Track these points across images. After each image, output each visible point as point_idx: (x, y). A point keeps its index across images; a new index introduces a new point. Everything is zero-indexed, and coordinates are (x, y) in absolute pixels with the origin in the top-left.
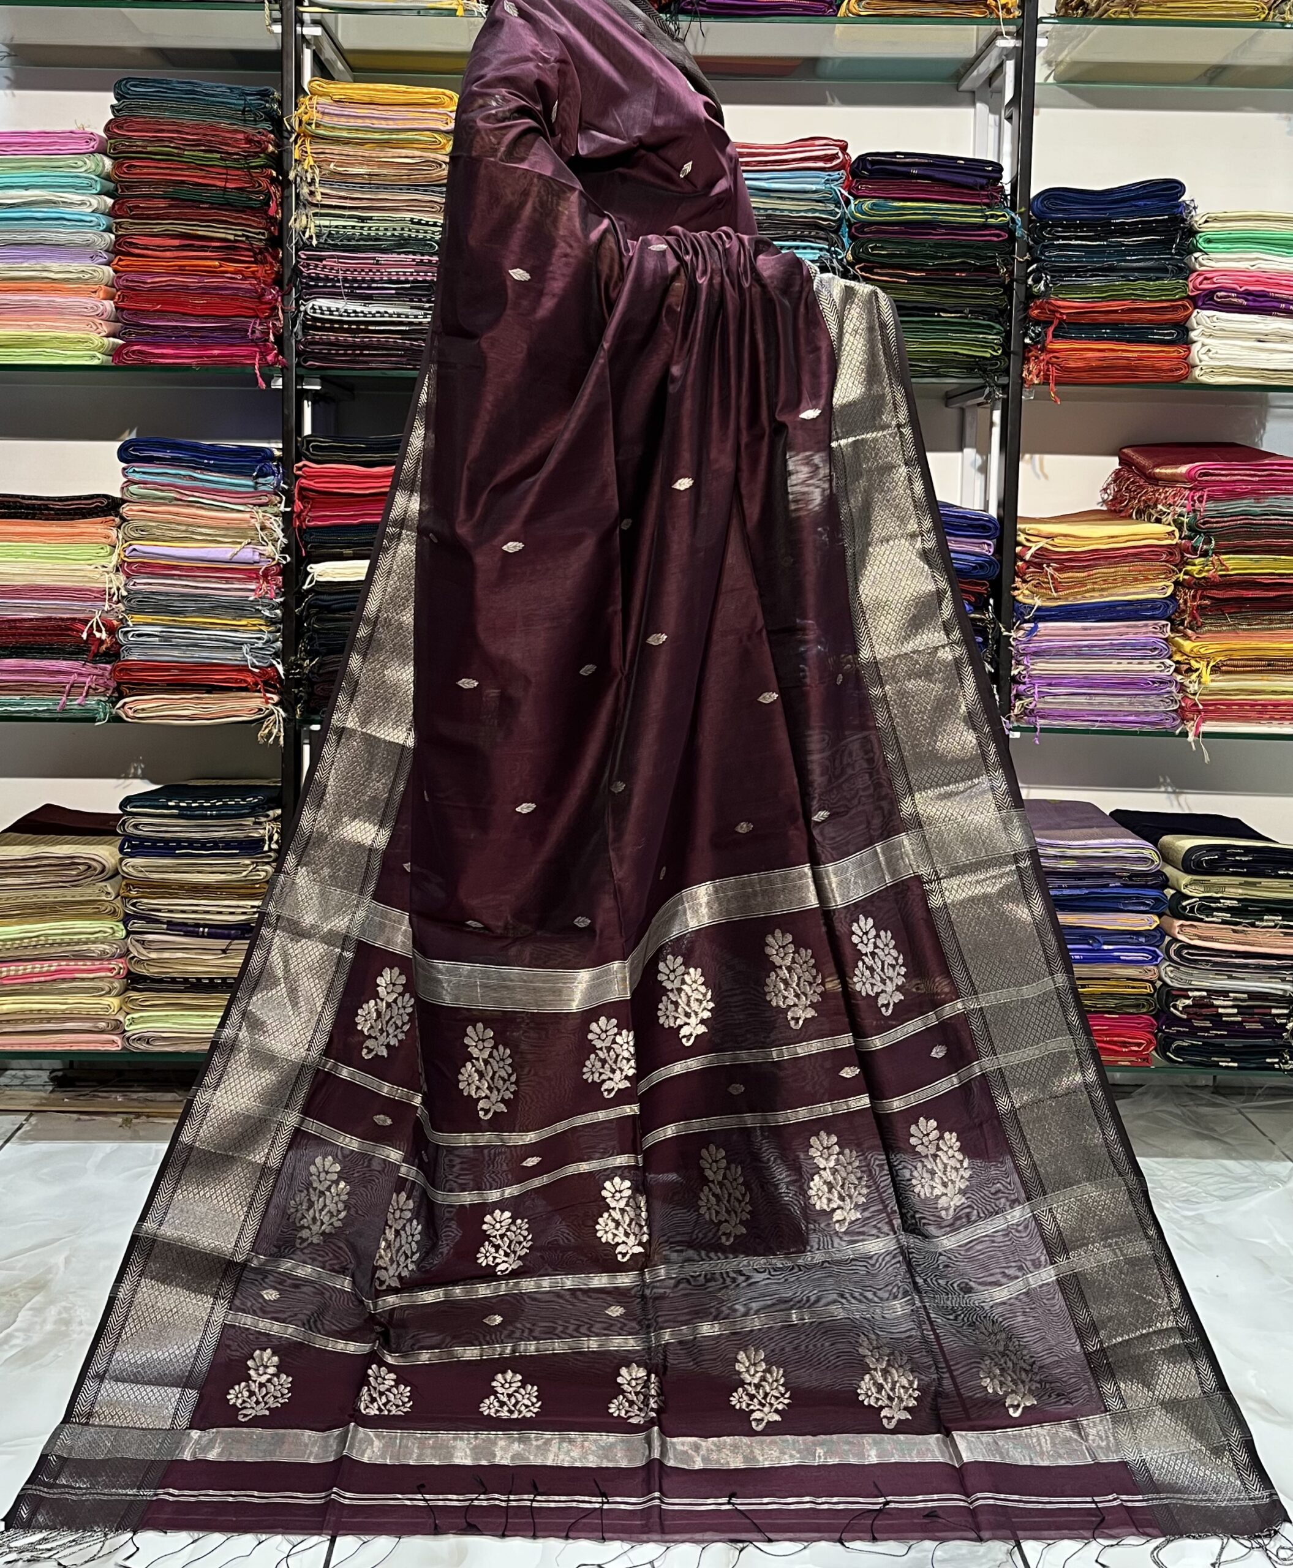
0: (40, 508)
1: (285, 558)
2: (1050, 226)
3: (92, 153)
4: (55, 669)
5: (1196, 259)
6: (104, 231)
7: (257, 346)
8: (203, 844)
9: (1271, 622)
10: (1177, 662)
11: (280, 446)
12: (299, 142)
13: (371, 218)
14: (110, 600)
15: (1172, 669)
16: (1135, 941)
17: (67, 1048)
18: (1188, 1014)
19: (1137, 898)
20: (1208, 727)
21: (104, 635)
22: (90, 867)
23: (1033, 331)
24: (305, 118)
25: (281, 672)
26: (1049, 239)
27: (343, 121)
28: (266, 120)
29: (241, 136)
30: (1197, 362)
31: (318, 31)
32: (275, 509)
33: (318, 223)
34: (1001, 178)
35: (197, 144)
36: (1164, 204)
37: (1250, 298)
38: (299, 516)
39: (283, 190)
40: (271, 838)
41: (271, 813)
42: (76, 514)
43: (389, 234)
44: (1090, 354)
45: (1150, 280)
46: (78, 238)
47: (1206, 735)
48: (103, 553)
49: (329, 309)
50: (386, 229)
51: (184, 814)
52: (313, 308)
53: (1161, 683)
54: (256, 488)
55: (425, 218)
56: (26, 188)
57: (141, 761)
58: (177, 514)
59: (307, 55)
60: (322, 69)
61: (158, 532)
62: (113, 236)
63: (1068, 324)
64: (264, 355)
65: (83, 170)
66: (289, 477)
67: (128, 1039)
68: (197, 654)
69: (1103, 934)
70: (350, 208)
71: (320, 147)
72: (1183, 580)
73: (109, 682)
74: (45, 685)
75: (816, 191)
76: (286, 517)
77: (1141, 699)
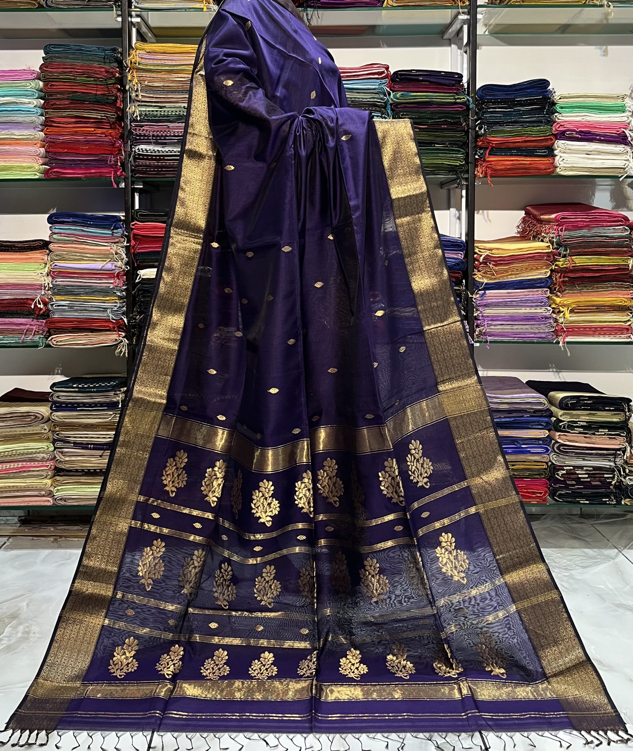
0: (11, 246)
1: (127, 268)
2: (486, 102)
3: (33, 79)
4: (19, 322)
5: (556, 116)
6: (40, 115)
7: (113, 168)
8: (90, 405)
9: (598, 288)
10: (553, 308)
11: (124, 214)
12: (131, 72)
13: (165, 107)
14: (45, 289)
15: (551, 311)
16: (537, 443)
17: (26, 504)
18: (564, 478)
19: (538, 422)
20: (568, 339)
21: (42, 306)
22: (36, 417)
23: (479, 152)
24: (133, 61)
25: (126, 322)
26: (486, 109)
27: (151, 62)
28: (115, 62)
29: (103, 70)
30: (558, 165)
31: (138, 20)
33: (140, 109)
34: (462, 80)
35: (83, 74)
36: (541, 91)
37: (582, 134)
38: (133, 248)
39: (123, 94)
41: (122, 389)
42: (28, 249)
43: (174, 114)
44: (507, 163)
45: (534, 127)
46: (28, 119)
47: (568, 343)
48: (41, 267)
49: (146, 150)
50: (172, 112)
51: (81, 391)
52: (138, 149)
53: (546, 318)
54: (113, 235)
56: (4, 96)
57: (59, 367)
58: (76, 248)
59: (134, 30)
60: (142, 37)
61: (67, 257)
62: (44, 118)
63: (495, 148)
64: (115, 172)
65: (29, 87)
66: (128, 229)
67: (56, 499)
68: (86, 314)
69: (522, 440)
70: (155, 102)
71: (141, 74)
72: (555, 269)
73: (44, 328)
74: (14, 330)
75: (375, 89)
76: (127, 248)
77: (537, 326)
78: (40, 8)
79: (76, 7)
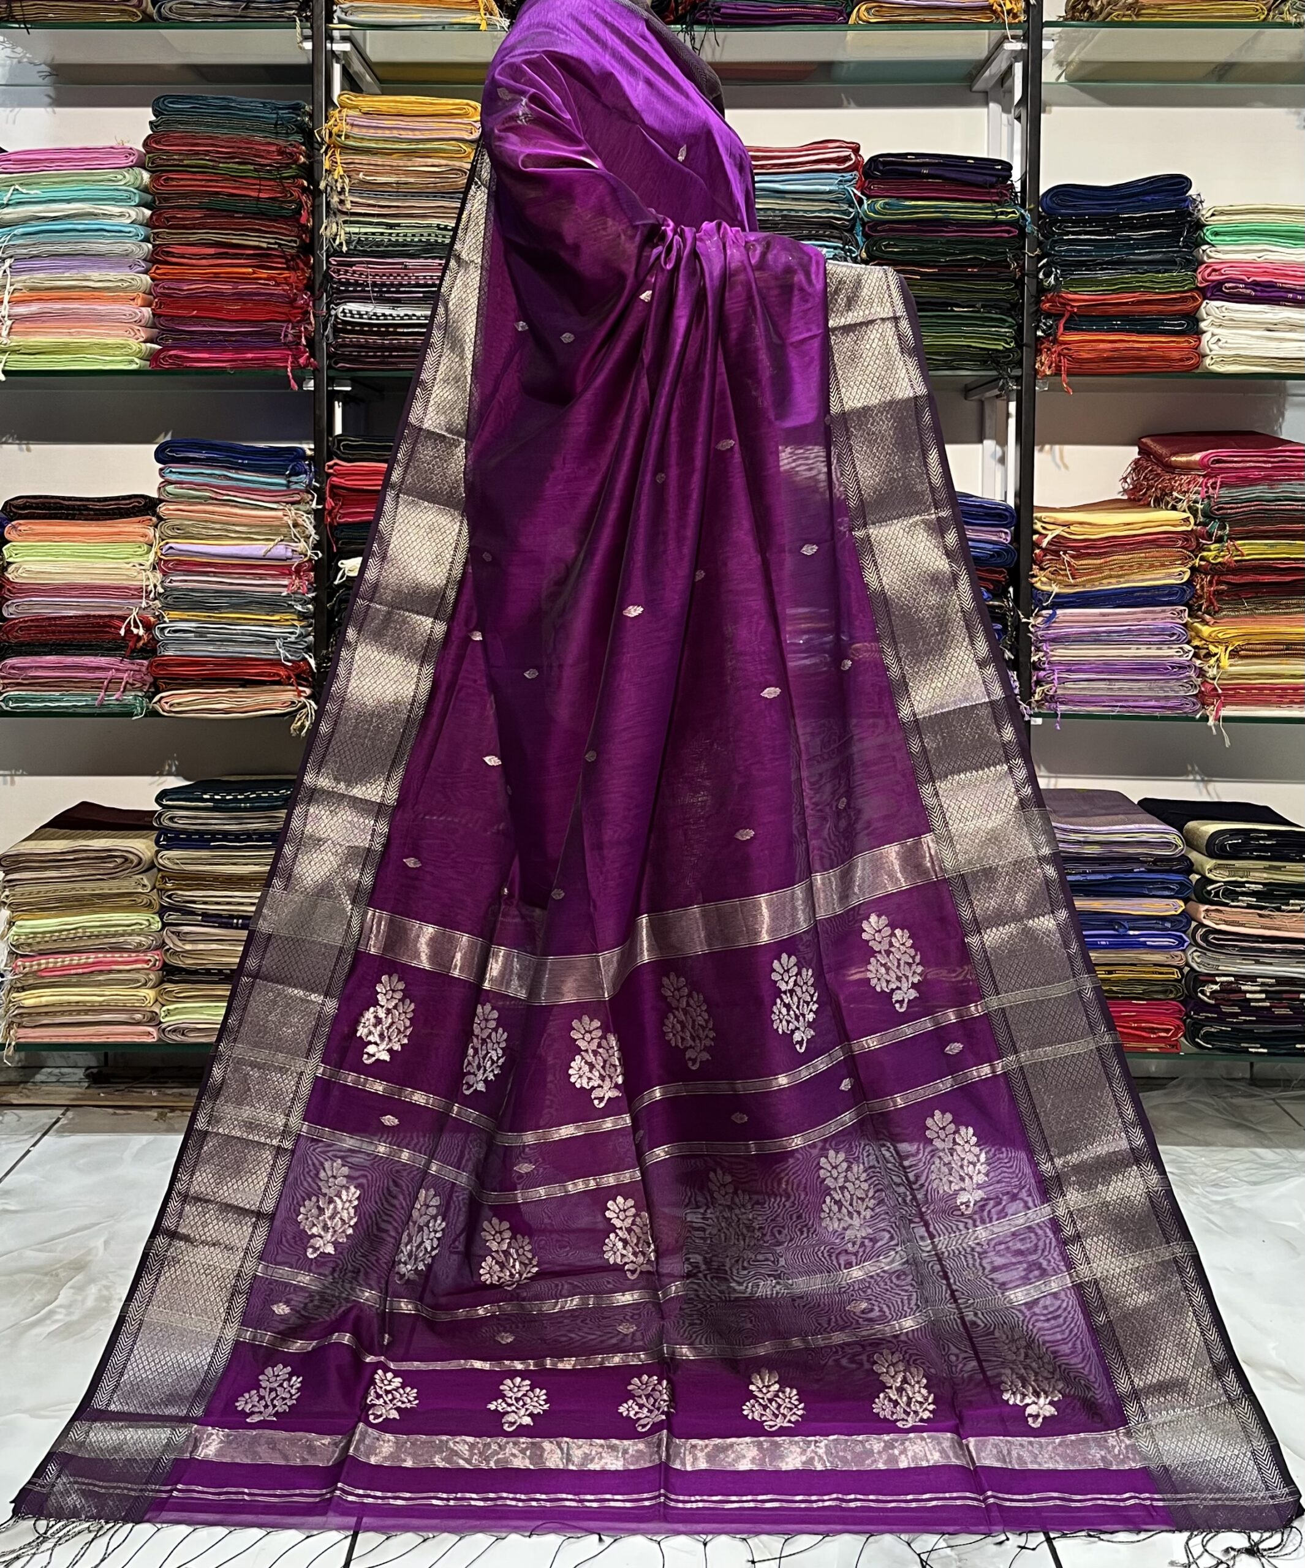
0: (79, 508)
1: (317, 555)
2: (1059, 221)
3: (131, 167)
4: (93, 665)
5: (1204, 251)
6: (142, 241)
7: (290, 350)
8: (236, 836)
9: (1288, 606)
10: (1196, 647)
11: (312, 446)
12: (329, 154)
13: (398, 225)
14: (147, 597)
15: (1191, 654)
16: (1161, 926)
17: (103, 1040)
18: (1216, 999)
19: (1162, 883)
20: (1228, 711)
21: (141, 632)
22: (126, 859)
23: (1045, 324)
24: (335, 130)
25: (313, 665)
26: (1059, 234)
27: (371, 133)
28: (297, 132)
29: (274, 148)
30: (1208, 352)
31: (347, 47)
32: (308, 507)
33: (347, 230)
34: (1011, 176)
35: (231, 156)
36: (1172, 198)
37: (1258, 288)
38: (330, 513)
39: (314, 200)
42: (114, 514)
43: (416, 239)
44: (1102, 346)
45: (1159, 272)
46: (118, 248)
47: (1226, 719)
48: (141, 551)
49: (359, 313)
50: (414, 235)
51: (219, 807)
52: (343, 311)
53: (1180, 668)
54: (288, 486)
55: (451, 223)
56: (69, 201)
57: (174, 759)
58: (213, 513)
59: (337, 69)
60: (352, 83)
61: (195, 530)
62: (150, 246)
63: (1079, 316)
64: (296, 358)
65: (122, 183)
66: (321, 475)
67: (164, 1030)
68: (231, 649)
69: (1129, 920)
70: (379, 216)
71: (350, 158)
72: (1200, 566)
73: (145, 678)
74: (82, 680)
75: (830, 192)
76: (318, 515)
77: (1161, 684)
78: (147, 22)
79: (220, 19)
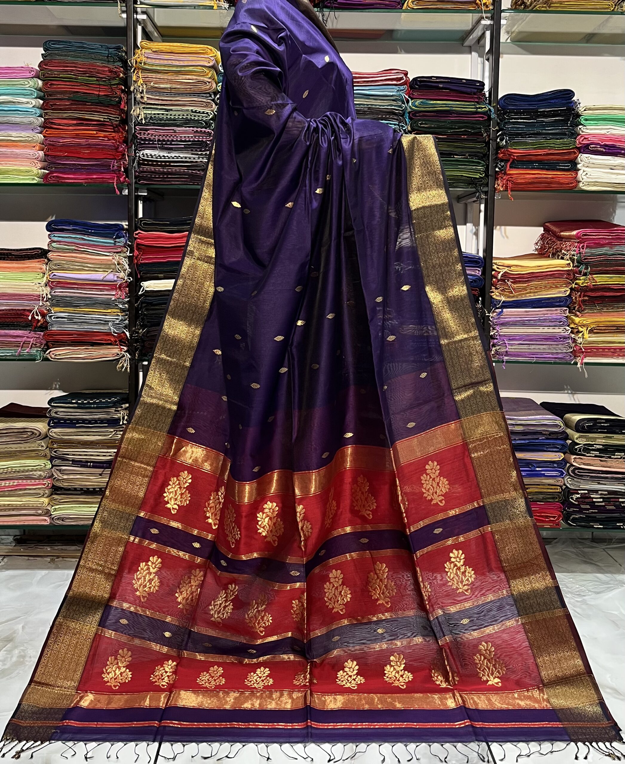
0: (7, 254)
1: (130, 279)
2: (508, 112)
3: (32, 78)
4: (15, 334)
5: (580, 129)
6: (38, 116)
7: (116, 174)
8: (90, 422)
9: (618, 308)
10: (572, 328)
11: (127, 223)
12: (136, 72)
13: (171, 110)
14: (43, 300)
15: (570, 331)
16: (552, 466)
17: (22, 523)
18: (578, 502)
19: (553, 445)
20: (587, 360)
21: (40, 318)
22: (33, 433)
23: (500, 165)
24: (138, 60)
25: (128, 335)
26: (508, 119)
27: (157, 62)
28: (119, 61)
29: (107, 69)
30: (581, 180)
31: (144, 17)
32: (125, 255)
33: (145, 112)
34: (484, 89)
35: (85, 73)
36: (565, 102)
37: (607, 148)
38: (136, 258)
39: (128, 96)
40: (123, 418)
41: (123, 406)
42: (25, 257)
43: (181, 117)
44: (528, 176)
45: (558, 139)
46: (26, 120)
47: (586, 364)
48: (39, 277)
49: (151, 155)
50: (179, 115)
51: (80, 407)
52: (143, 154)
53: (564, 338)
54: (115, 244)
55: (198, 109)
57: (59, 381)
58: (76, 257)
59: (139, 28)
60: (147, 36)
61: (66, 266)
62: (43, 119)
63: (517, 161)
64: (119, 178)
65: (27, 86)
66: (131, 238)
67: (53, 518)
68: (87, 327)
69: (536, 463)
70: (161, 105)
71: (146, 75)
72: (575, 287)
73: (42, 341)
74: (10, 343)
75: (392, 96)
76: (130, 259)
77: (554, 346)
